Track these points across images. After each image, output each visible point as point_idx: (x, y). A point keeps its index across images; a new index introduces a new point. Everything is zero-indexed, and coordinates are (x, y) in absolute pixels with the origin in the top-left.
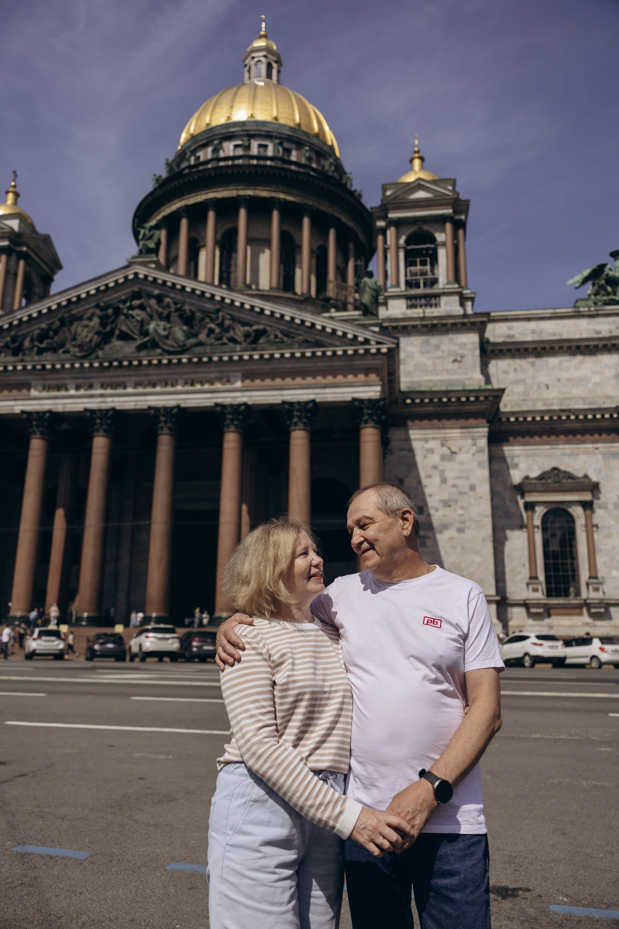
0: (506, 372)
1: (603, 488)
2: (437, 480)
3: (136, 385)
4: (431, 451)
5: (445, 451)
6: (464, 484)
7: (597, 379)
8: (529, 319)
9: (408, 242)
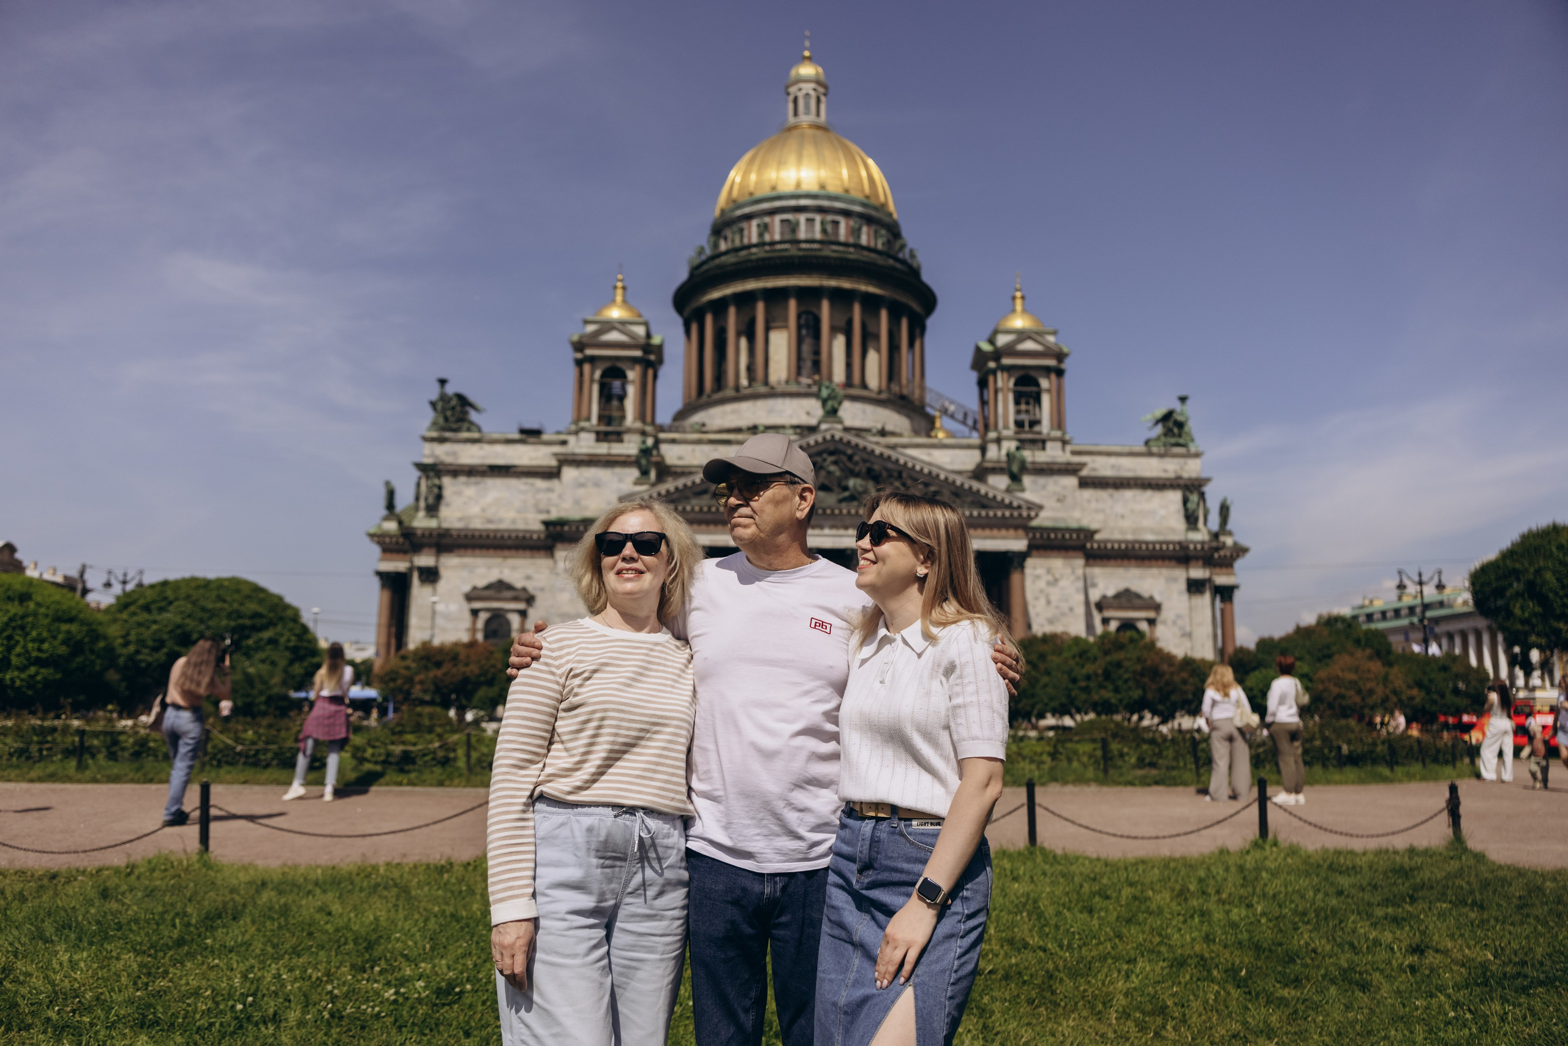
0: (1089, 501)
1: (1164, 607)
2: (1043, 601)
3: (832, 527)
4: (1038, 577)
5: (1050, 578)
6: (1065, 606)
7: (1163, 512)
8: (1109, 454)
9: (1016, 384)
